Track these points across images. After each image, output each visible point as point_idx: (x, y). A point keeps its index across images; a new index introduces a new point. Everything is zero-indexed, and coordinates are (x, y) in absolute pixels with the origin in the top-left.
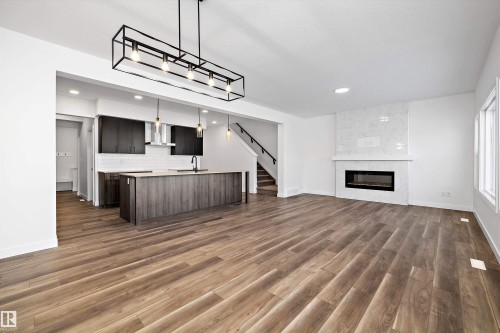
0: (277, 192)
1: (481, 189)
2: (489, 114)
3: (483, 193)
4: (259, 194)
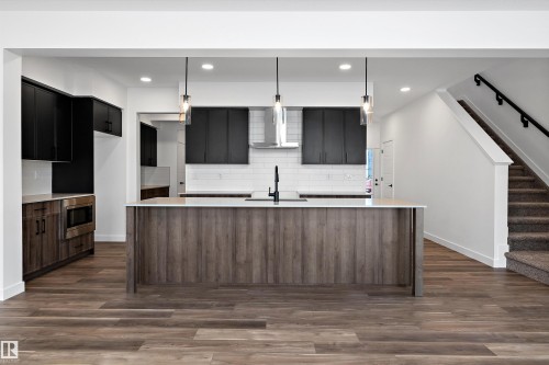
4: (509, 272)
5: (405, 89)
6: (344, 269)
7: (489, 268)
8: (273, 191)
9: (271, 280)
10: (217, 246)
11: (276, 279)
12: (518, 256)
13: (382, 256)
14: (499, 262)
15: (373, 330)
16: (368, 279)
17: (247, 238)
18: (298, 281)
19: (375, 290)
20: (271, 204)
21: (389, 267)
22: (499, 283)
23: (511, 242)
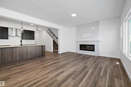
0: (58, 51)
1: (124, 52)
2: (127, 22)
3: (125, 53)
4: (53, 52)
5: (40, 29)
6: (34, 55)
7: (51, 52)
8: (21, 44)
9: (21, 59)
10: (8, 55)
11: (22, 59)
12: (54, 50)
13: (40, 52)
14: (52, 51)
15: (42, 60)
16: (38, 56)
17: (16, 52)
18: (27, 58)
19: (39, 57)
20: (21, 46)
21: (41, 54)
22: (52, 53)
23: (53, 49)
